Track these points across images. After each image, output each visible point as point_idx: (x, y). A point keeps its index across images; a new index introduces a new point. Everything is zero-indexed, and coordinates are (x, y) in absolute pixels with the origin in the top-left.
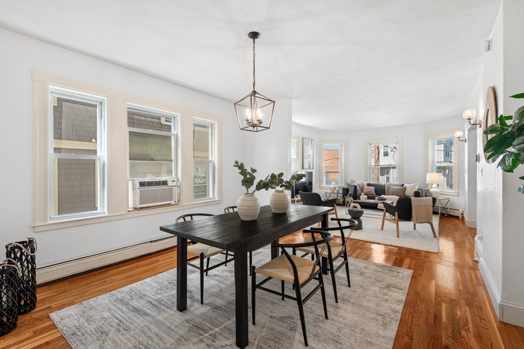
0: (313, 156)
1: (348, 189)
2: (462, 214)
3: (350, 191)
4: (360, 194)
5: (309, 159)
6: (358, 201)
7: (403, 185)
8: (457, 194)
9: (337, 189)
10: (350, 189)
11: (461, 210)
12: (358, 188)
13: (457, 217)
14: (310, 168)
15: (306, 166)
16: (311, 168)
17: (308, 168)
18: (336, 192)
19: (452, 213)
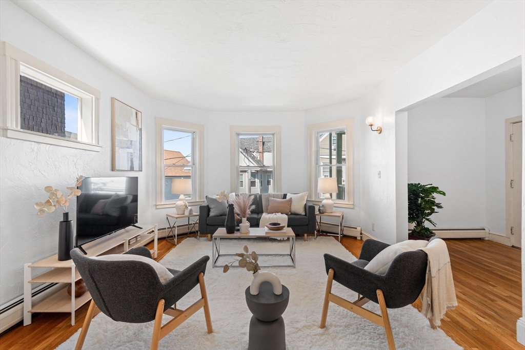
0: (141, 144)
1: (208, 206)
2: (361, 234)
3: (212, 210)
4: (240, 221)
5: (131, 150)
6: (237, 234)
7: (285, 196)
8: (352, 207)
9: (189, 208)
10: (211, 206)
11: (359, 229)
12: (236, 210)
13: (355, 238)
14: (132, 169)
15: (122, 162)
16: (136, 167)
17: (126, 166)
18: (187, 213)
19: (347, 232)
